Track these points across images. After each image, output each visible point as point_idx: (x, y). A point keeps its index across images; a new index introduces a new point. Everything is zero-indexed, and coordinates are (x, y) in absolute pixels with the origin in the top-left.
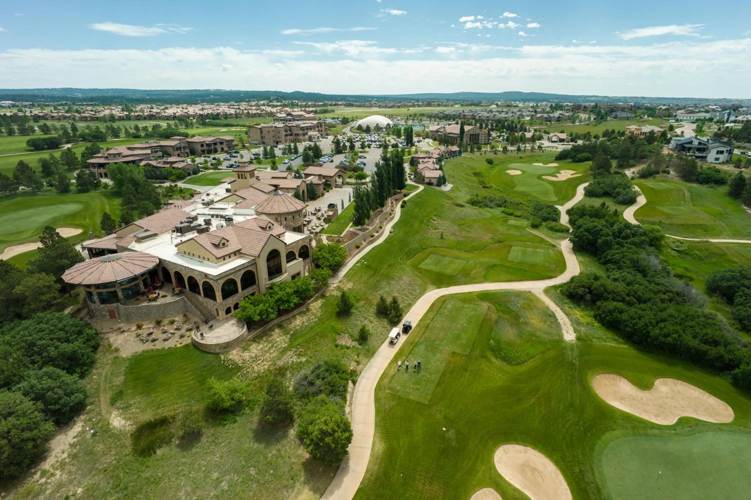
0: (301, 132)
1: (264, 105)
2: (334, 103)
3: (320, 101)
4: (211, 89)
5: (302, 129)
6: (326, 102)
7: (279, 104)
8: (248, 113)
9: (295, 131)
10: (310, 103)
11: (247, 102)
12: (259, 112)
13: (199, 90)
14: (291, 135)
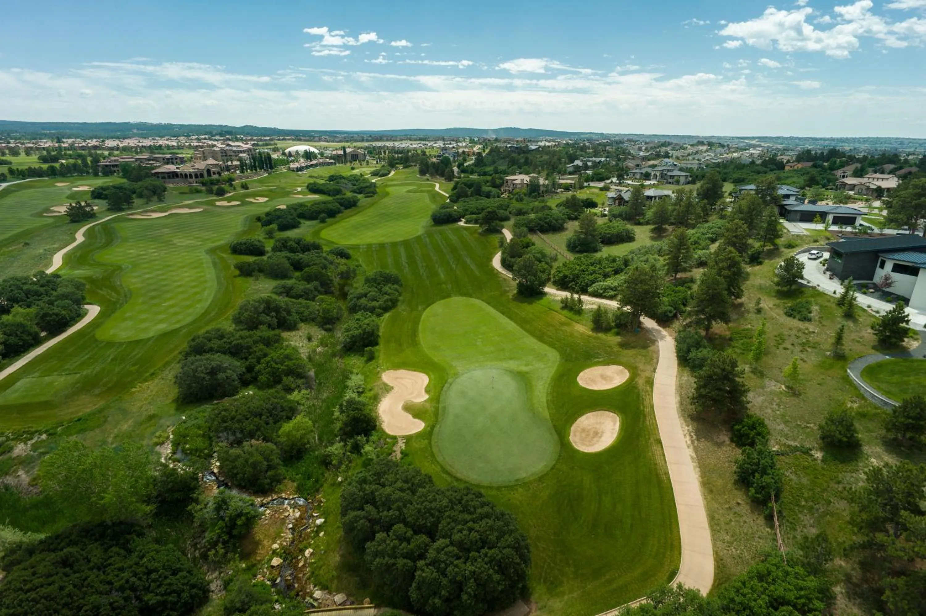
0: (233, 154)
1: (205, 139)
2: (281, 138)
3: (268, 136)
4: (131, 122)
5: (234, 152)
6: (274, 137)
7: (222, 138)
8: (190, 145)
9: (229, 153)
10: (255, 138)
11: (185, 136)
12: (200, 144)
13: (115, 123)
14: (226, 156)
